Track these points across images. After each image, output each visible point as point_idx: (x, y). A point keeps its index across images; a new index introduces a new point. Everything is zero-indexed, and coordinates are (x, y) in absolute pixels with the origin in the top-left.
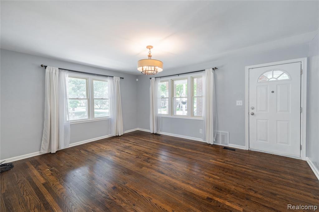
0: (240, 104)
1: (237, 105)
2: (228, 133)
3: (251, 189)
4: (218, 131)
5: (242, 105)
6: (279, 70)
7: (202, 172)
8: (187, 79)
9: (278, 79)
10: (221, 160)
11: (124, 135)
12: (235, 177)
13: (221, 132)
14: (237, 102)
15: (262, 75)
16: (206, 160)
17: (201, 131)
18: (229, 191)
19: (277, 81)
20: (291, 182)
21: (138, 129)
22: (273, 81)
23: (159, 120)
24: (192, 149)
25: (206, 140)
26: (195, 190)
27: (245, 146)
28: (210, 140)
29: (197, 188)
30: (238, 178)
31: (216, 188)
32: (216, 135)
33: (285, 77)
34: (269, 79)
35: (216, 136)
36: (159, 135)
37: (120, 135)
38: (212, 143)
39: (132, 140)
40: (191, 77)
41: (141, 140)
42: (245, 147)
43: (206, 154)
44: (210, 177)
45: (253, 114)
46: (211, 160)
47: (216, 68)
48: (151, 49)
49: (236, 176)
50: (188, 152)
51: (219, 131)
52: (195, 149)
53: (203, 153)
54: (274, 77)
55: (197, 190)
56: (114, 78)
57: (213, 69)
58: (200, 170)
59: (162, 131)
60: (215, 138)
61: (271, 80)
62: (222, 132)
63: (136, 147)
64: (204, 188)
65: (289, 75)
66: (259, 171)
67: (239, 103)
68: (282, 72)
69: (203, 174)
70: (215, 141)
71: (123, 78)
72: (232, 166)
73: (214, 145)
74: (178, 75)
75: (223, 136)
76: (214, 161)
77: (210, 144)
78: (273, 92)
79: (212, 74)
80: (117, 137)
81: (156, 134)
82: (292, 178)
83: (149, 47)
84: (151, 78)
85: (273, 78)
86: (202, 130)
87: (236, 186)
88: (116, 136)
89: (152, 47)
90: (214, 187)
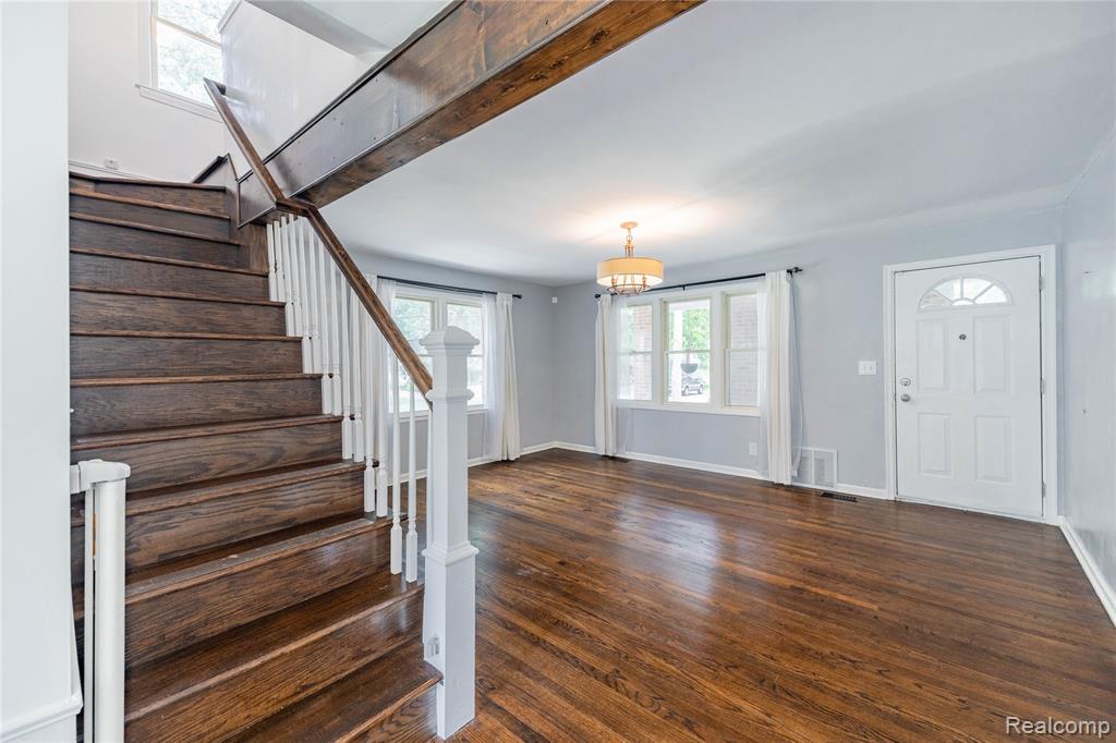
0: (868, 372)
1: (861, 372)
2: (835, 452)
3: (898, 576)
4: (804, 448)
5: (874, 372)
6: (980, 277)
7: (771, 543)
8: (709, 297)
9: (978, 302)
10: (815, 521)
11: (525, 460)
12: (858, 555)
13: (812, 449)
14: (861, 364)
15: (932, 289)
16: (777, 521)
17: (753, 449)
18: (844, 579)
19: (975, 307)
20: (1006, 566)
21: (556, 444)
22: (963, 307)
23: (623, 416)
24: (730, 495)
25: (768, 475)
26: (760, 573)
27: (883, 487)
28: (783, 475)
29: (763, 570)
30: (865, 557)
31: (810, 571)
32: (798, 460)
33: (997, 296)
34: (953, 302)
35: (800, 463)
36: (625, 461)
37: (512, 458)
38: (787, 482)
39: (551, 472)
40: (723, 293)
41: (577, 471)
42: (886, 491)
43: (772, 507)
44: (792, 553)
45: (906, 399)
46: (789, 521)
47: (797, 270)
48: (632, 230)
49: (859, 552)
50: (723, 501)
51: (809, 448)
52: (741, 496)
53: (765, 505)
54: (965, 296)
55: (764, 574)
56: (499, 295)
57: (789, 271)
58: (764, 539)
59: (631, 451)
60: (796, 465)
61: (956, 304)
62: (817, 449)
63: (570, 486)
64: (781, 571)
65: (1007, 292)
66: (925, 544)
67: (866, 367)
68: (989, 284)
69: (772, 547)
70: (796, 475)
71: (519, 297)
72: (849, 534)
73: (791, 486)
74: (684, 286)
75: (820, 463)
76: (797, 522)
77: (782, 485)
78: (963, 337)
79: (786, 286)
80: (507, 462)
81: (613, 458)
82: (1011, 559)
83: (628, 226)
84: (598, 296)
85: (962, 298)
86: (754, 444)
87: (862, 570)
88: (503, 461)
89: (635, 224)
90: (805, 570)
